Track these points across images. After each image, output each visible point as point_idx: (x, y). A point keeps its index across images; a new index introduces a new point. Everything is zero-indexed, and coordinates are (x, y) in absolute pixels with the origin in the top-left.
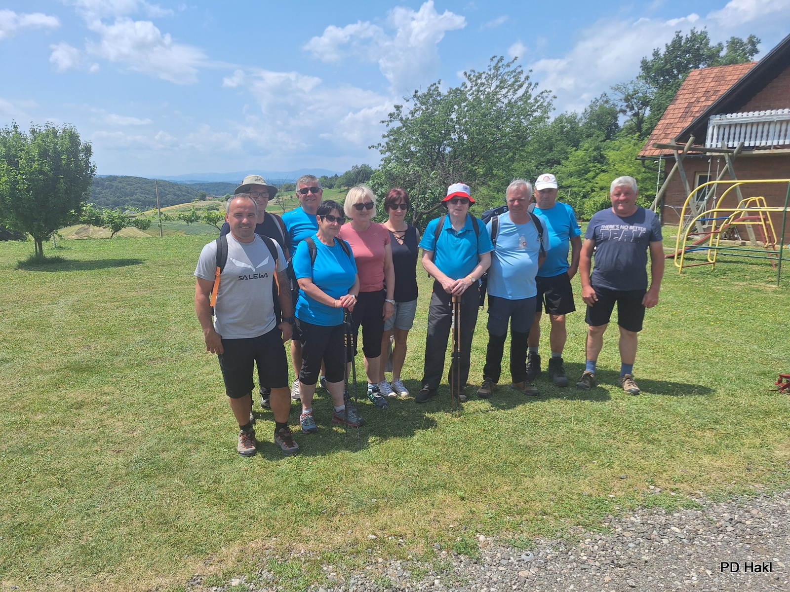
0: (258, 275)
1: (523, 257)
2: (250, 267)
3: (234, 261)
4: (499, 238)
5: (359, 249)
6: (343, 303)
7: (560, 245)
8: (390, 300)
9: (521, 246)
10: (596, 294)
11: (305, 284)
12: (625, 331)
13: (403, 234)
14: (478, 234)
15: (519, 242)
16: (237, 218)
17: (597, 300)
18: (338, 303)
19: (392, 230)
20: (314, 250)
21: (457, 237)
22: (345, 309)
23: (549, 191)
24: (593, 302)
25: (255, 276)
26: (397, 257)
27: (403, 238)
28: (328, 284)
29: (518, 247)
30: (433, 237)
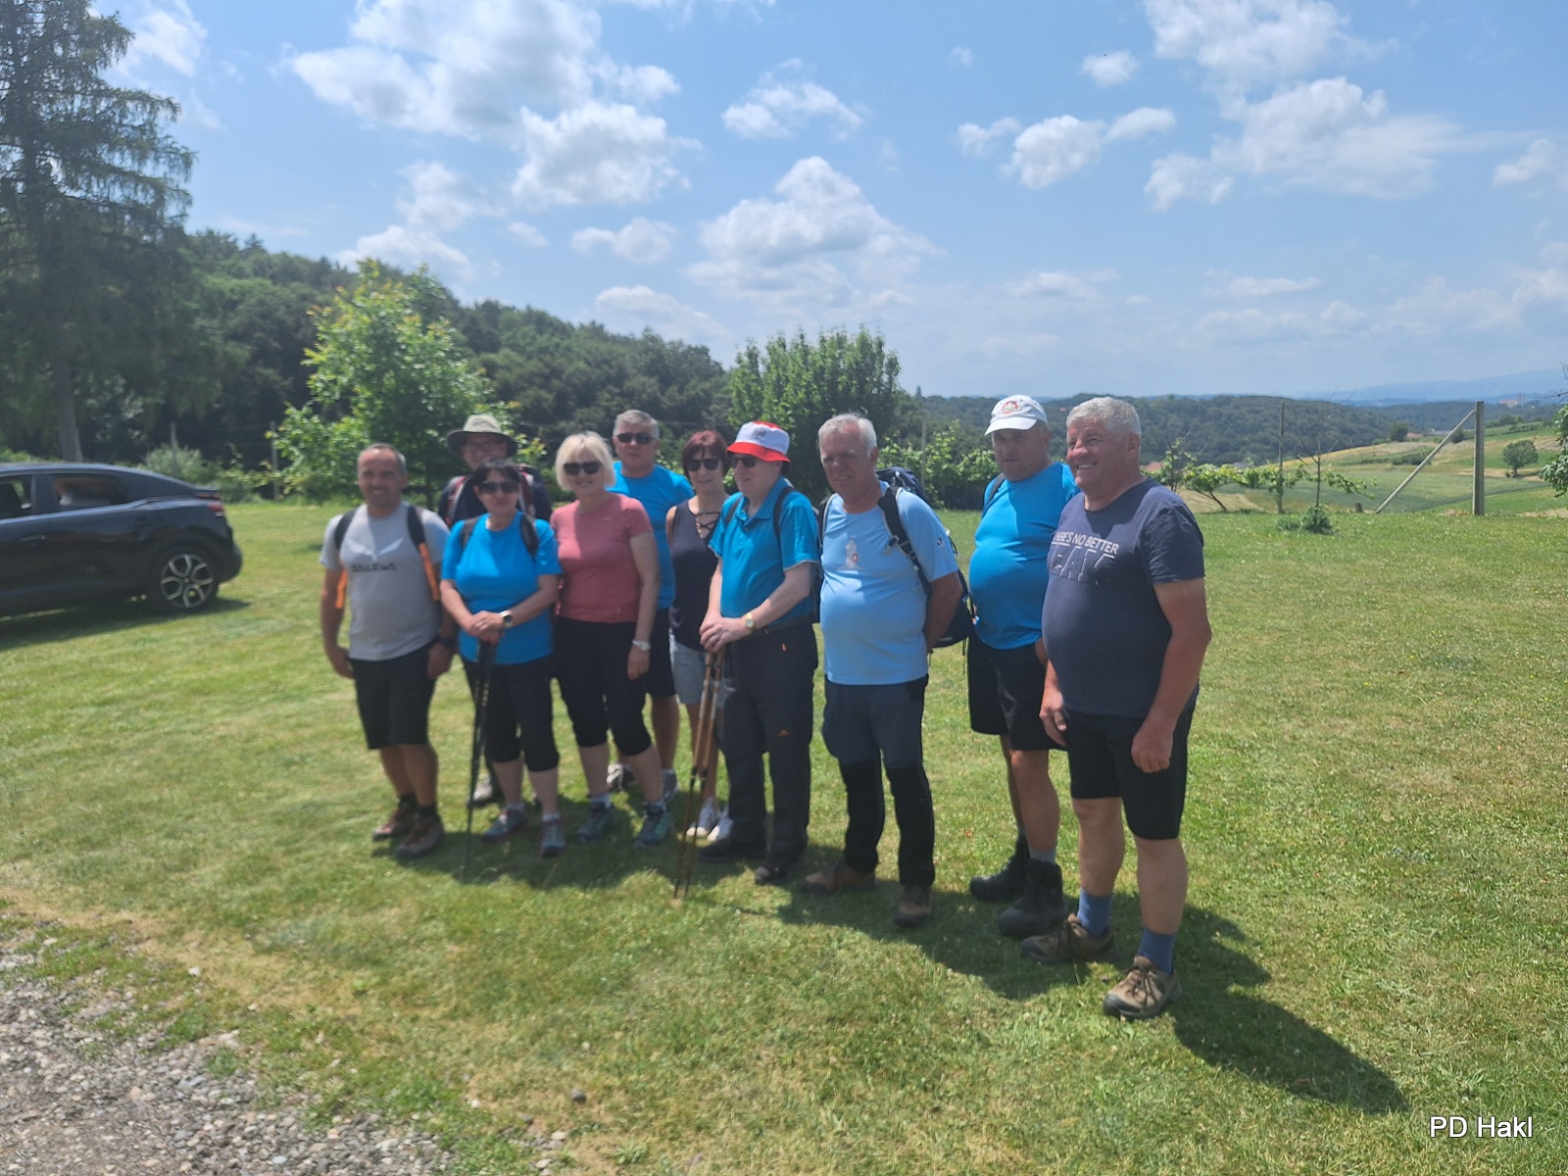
0: (379, 566)
1: (850, 587)
2: (369, 552)
3: (350, 541)
8: (641, 643)
10: (1060, 710)
13: (715, 517)
15: (846, 553)
16: (366, 479)
17: (1063, 727)
18: (468, 624)
19: (695, 510)
20: (468, 536)
29: (844, 566)
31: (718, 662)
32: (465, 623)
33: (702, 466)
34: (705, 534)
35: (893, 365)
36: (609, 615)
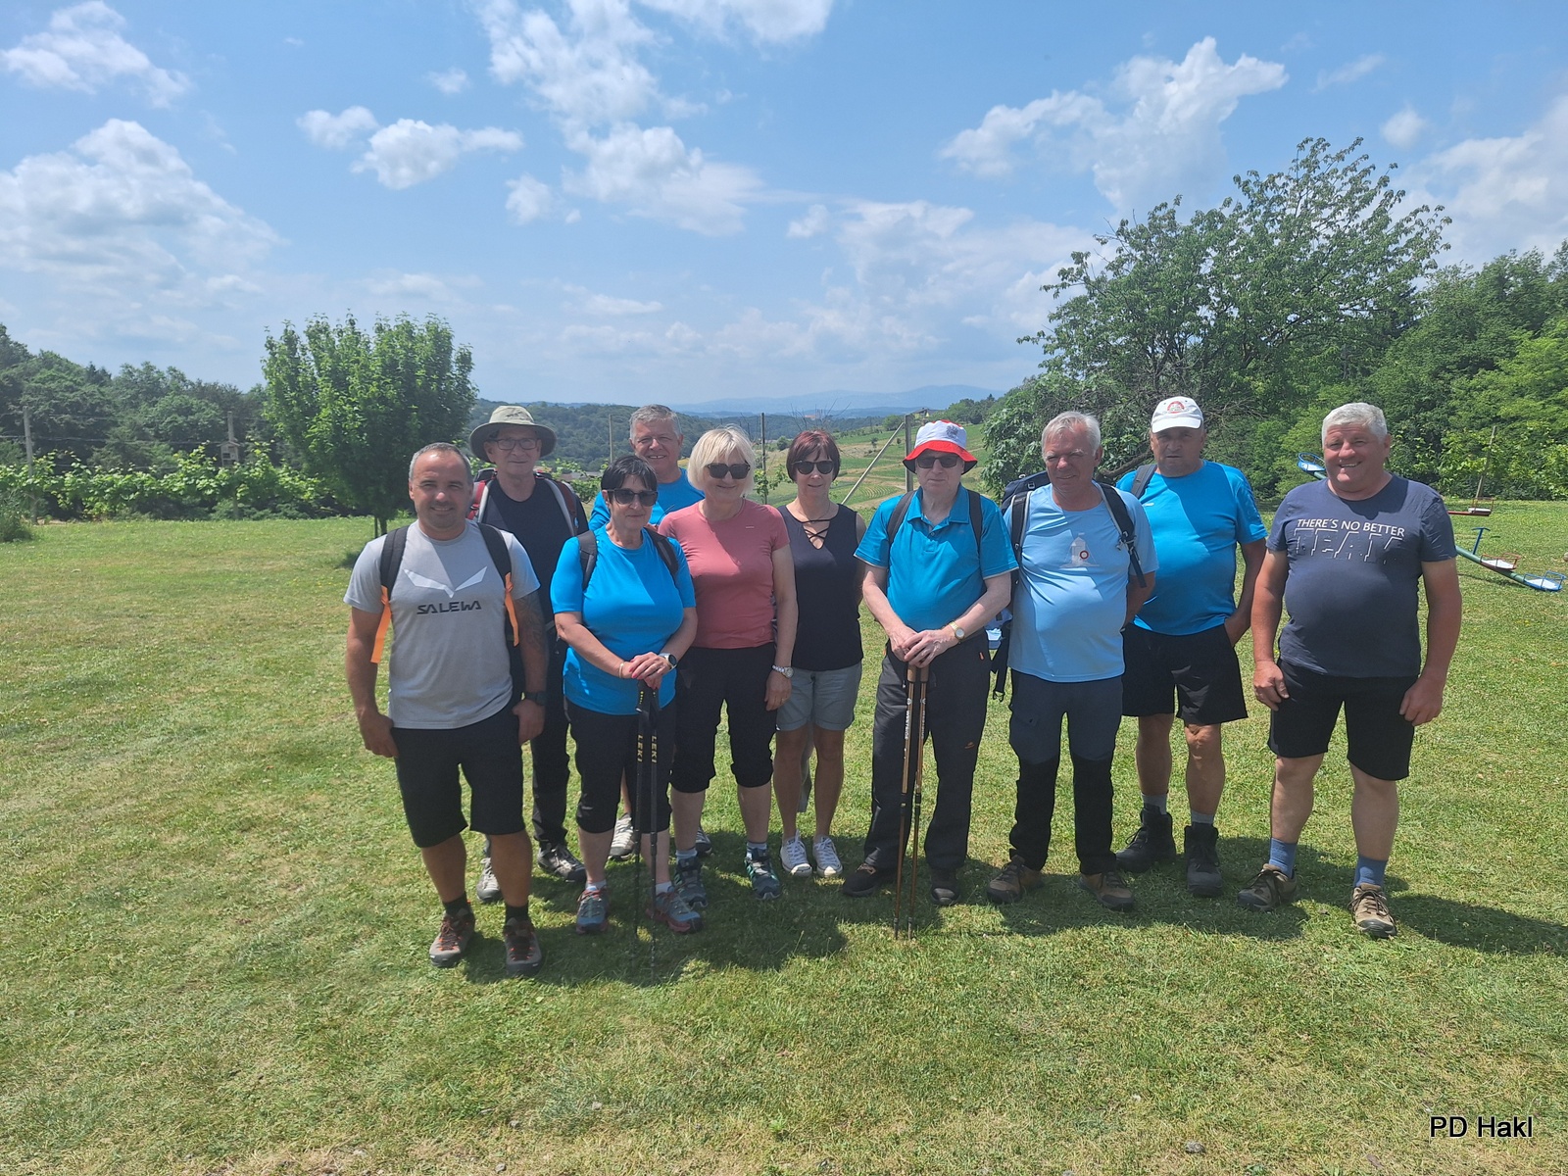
0: (459, 605)
1: (1079, 586)
2: (442, 587)
3: (411, 575)
4: (1028, 541)
5: (707, 558)
6: (633, 670)
7: (1206, 561)
8: (783, 669)
9: (1075, 558)
10: (1284, 680)
11: (567, 625)
12: (1363, 776)
13: (826, 525)
14: (979, 533)
15: (1070, 551)
16: (426, 491)
17: (1286, 696)
18: (625, 668)
19: (802, 517)
20: (591, 557)
21: (930, 536)
22: (639, 683)
23: (1183, 432)
24: (1279, 701)
25: (453, 606)
26: (805, 575)
27: (824, 535)
28: (615, 628)
29: (1069, 563)
30: (884, 536)
31: (924, 678)
32: (617, 666)
33: (815, 468)
34: (819, 544)
35: (465, 361)
36: (755, 638)
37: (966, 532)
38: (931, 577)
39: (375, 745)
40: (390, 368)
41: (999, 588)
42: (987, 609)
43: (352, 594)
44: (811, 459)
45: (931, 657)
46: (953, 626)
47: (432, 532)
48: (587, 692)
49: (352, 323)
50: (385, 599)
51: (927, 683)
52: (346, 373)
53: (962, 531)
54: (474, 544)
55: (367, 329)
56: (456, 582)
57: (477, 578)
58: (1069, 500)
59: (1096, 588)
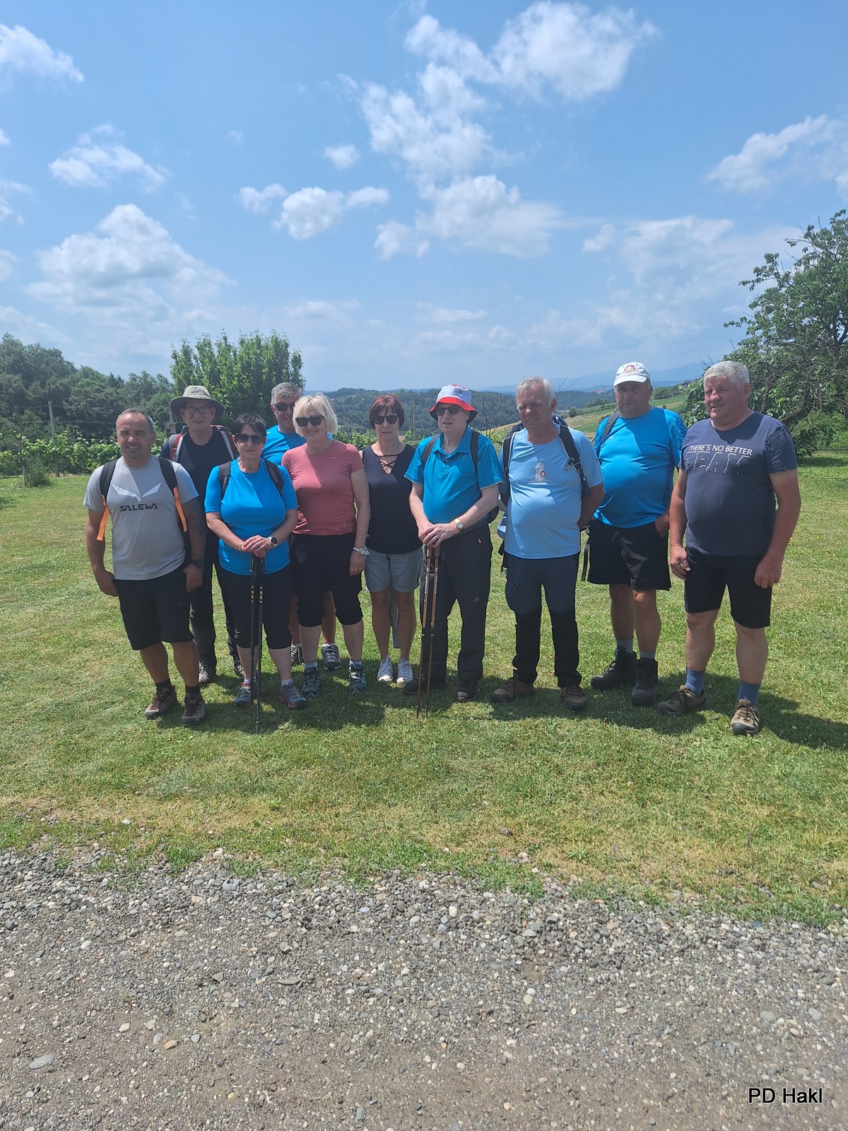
0: (144, 506)
1: (540, 494)
2: (134, 495)
3: (116, 488)
4: (512, 465)
9: (537, 476)
11: (213, 521)
14: (475, 460)
15: (534, 471)
16: (123, 437)
20: (226, 478)
21: (445, 462)
23: (634, 386)
25: (140, 507)
28: (241, 521)
29: (534, 480)
30: (420, 463)
31: (437, 554)
32: (238, 544)
33: (385, 420)
34: (389, 471)
36: (339, 529)
37: (467, 459)
38: (445, 487)
39: (105, 589)
40: (246, 367)
41: (490, 495)
42: (480, 509)
43: (87, 500)
44: (382, 414)
45: (439, 540)
46: (457, 521)
47: (129, 463)
48: (228, 561)
49: (225, 339)
50: (105, 502)
51: (439, 558)
52: (220, 372)
53: (464, 458)
54: (155, 469)
55: (234, 341)
56: (142, 491)
57: (155, 490)
58: (536, 437)
59: (549, 495)
